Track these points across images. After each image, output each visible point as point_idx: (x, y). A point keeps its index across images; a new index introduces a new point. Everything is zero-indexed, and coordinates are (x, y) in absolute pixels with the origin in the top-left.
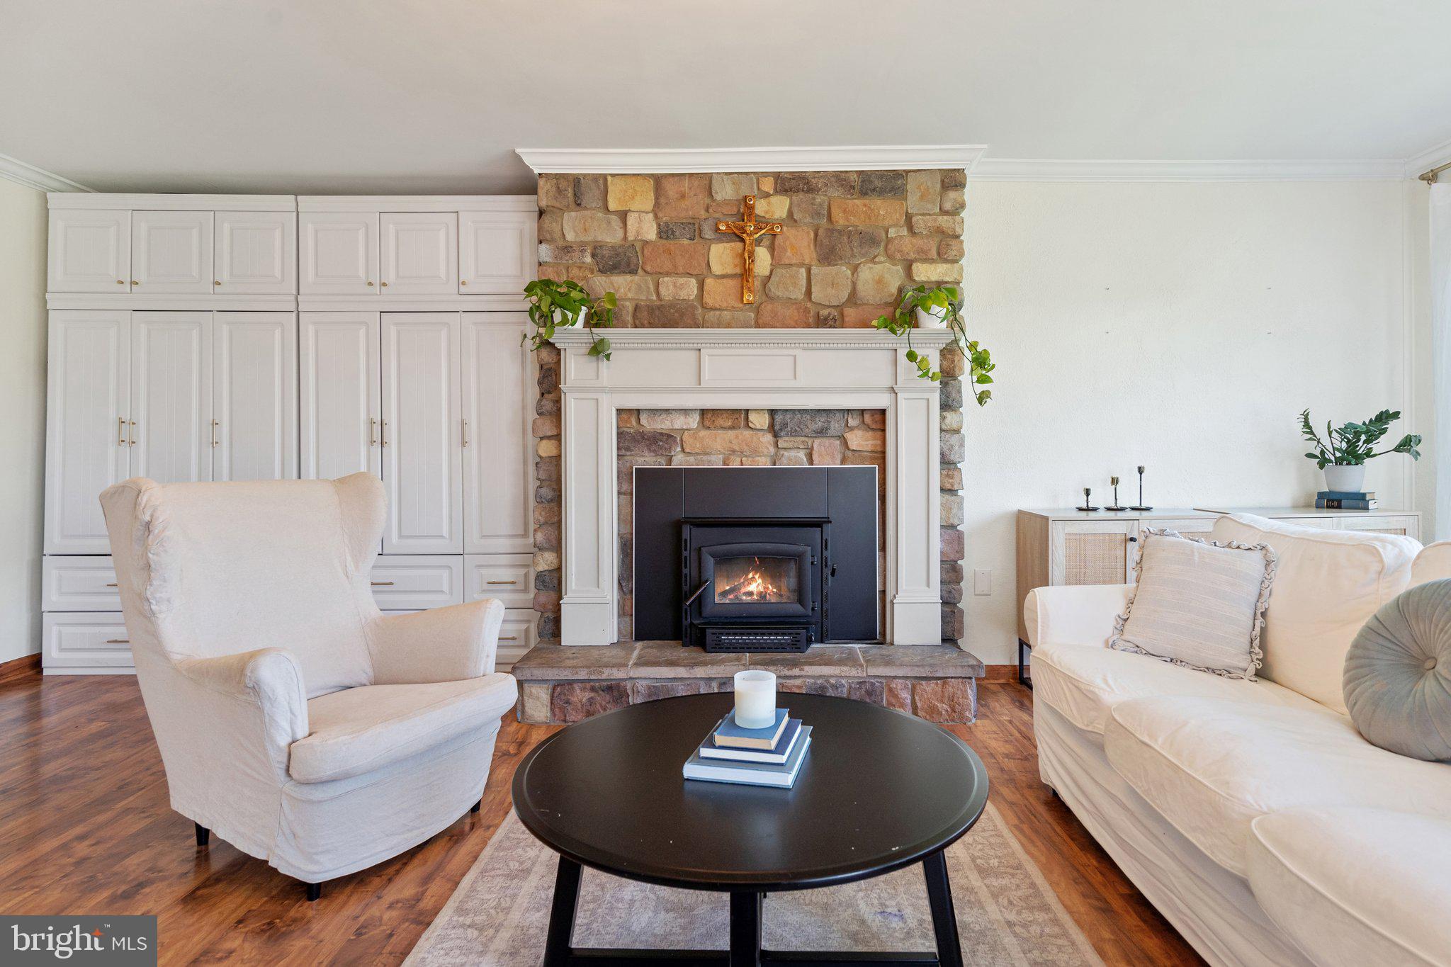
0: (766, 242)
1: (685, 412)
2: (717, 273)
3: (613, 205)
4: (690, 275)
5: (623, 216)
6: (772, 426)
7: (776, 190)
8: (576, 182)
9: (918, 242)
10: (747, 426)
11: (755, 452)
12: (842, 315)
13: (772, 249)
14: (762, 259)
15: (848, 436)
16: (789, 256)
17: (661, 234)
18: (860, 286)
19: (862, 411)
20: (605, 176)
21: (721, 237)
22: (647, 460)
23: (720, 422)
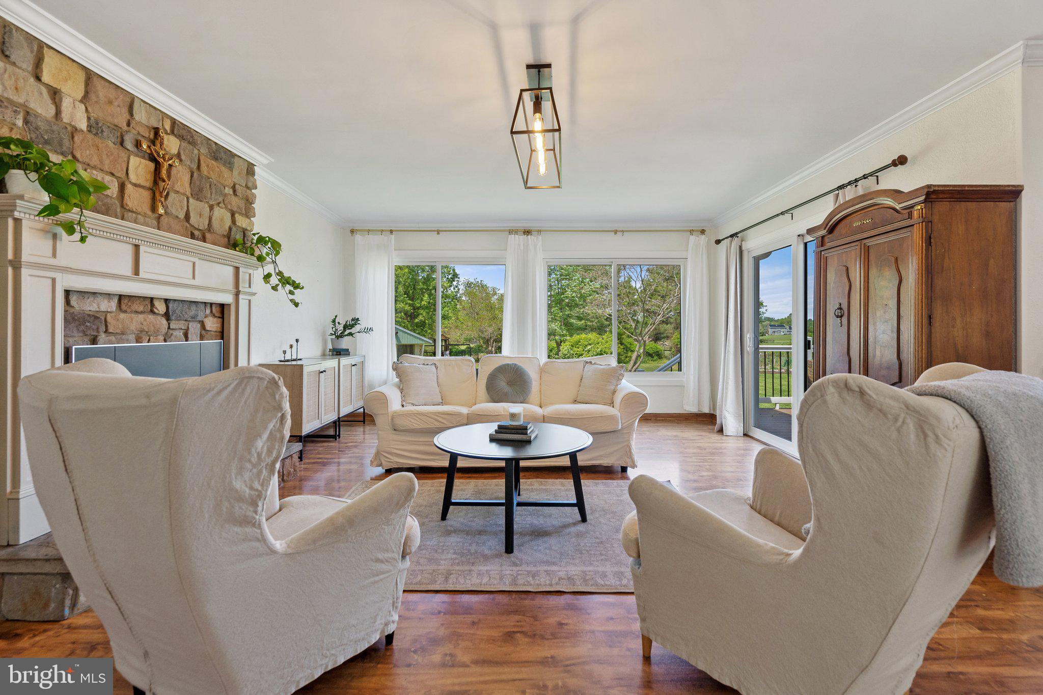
1: (109, 295)
2: (134, 182)
3: (46, 76)
4: (113, 175)
5: (52, 92)
6: (166, 312)
7: (172, 132)
8: (7, 30)
9: (237, 201)
10: (152, 312)
12: (204, 237)
15: (205, 321)
16: (178, 185)
17: (88, 126)
18: (213, 221)
19: (211, 304)
21: (138, 152)
23: (135, 307)
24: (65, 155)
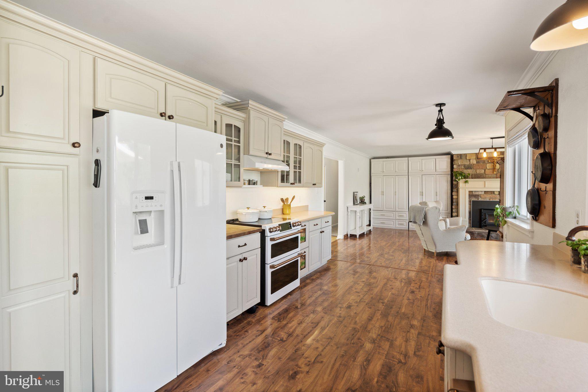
1: (482, 191)
2: (488, 168)
3: (468, 158)
4: (483, 169)
5: (470, 160)
6: (499, 194)
7: (501, 154)
8: (461, 155)
10: (494, 194)
11: (496, 198)
14: (498, 166)
17: (477, 162)
20: (466, 154)
21: (489, 163)
22: (474, 199)
23: (489, 193)
24: (471, 169)
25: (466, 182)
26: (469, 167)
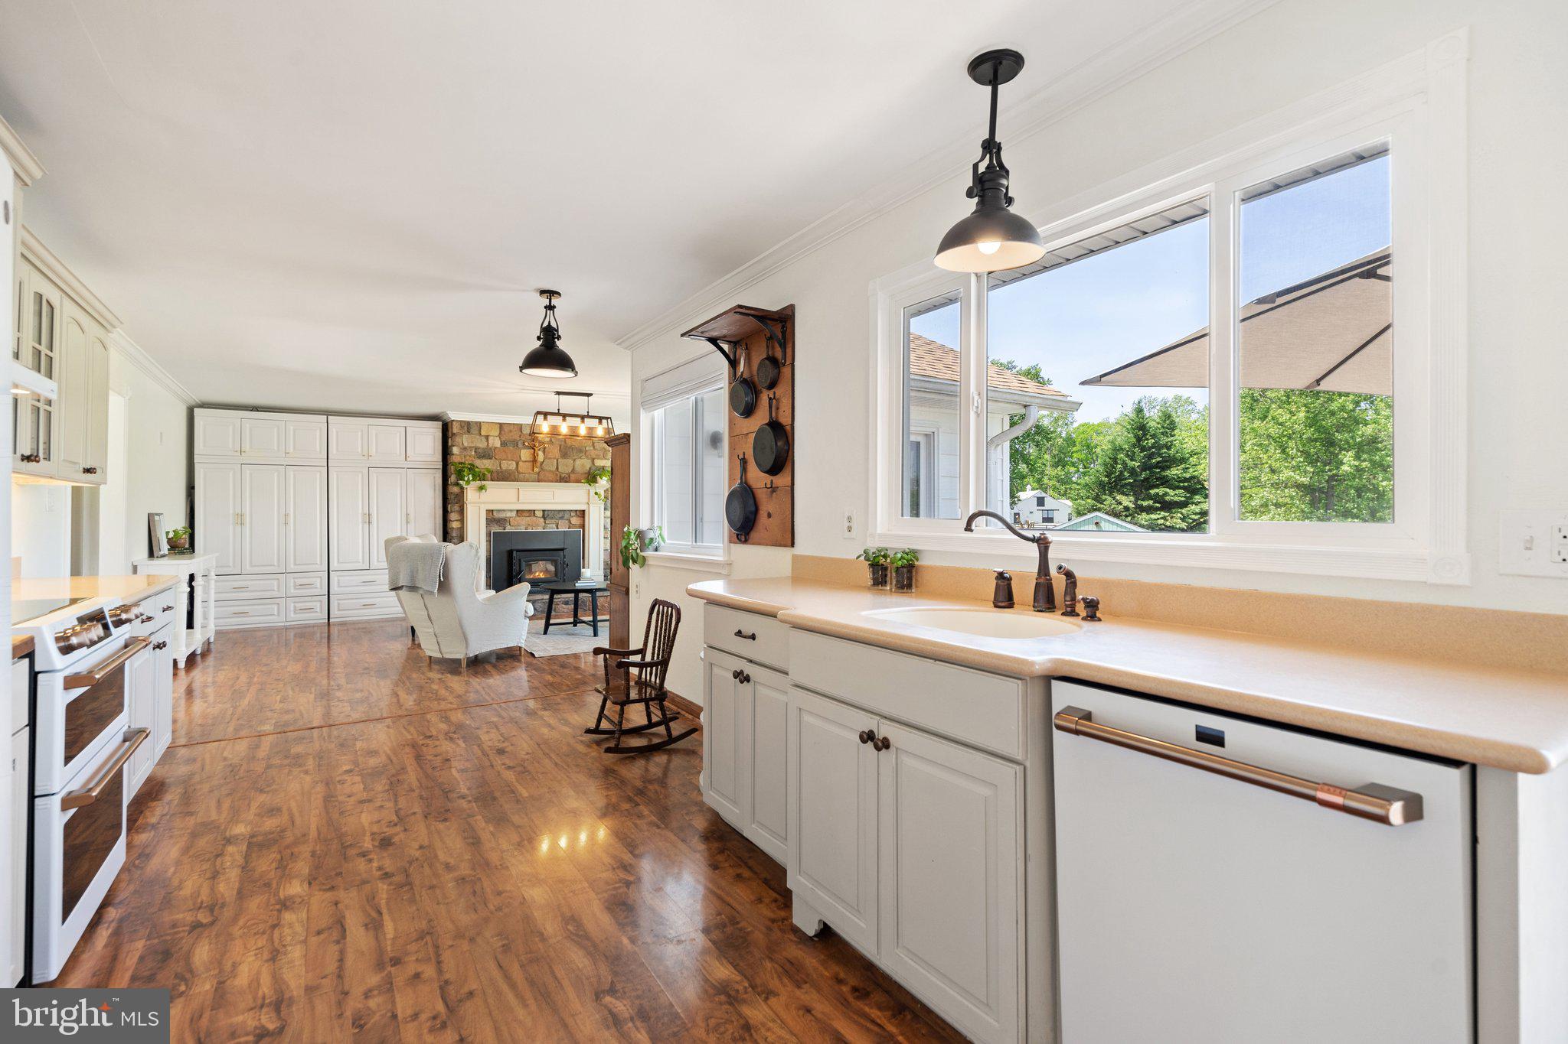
0: (542, 449)
1: (511, 511)
2: (525, 460)
3: (483, 433)
5: (487, 437)
6: (543, 516)
8: (468, 424)
9: (596, 452)
10: (534, 516)
11: (538, 525)
12: (569, 476)
13: (544, 452)
14: (541, 457)
15: (571, 519)
16: (550, 455)
17: (501, 444)
18: (576, 467)
19: (576, 511)
20: (480, 423)
21: (525, 447)
22: (496, 529)
23: (524, 514)
24: (491, 459)
25: (481, 488)
26: (485, 454)
